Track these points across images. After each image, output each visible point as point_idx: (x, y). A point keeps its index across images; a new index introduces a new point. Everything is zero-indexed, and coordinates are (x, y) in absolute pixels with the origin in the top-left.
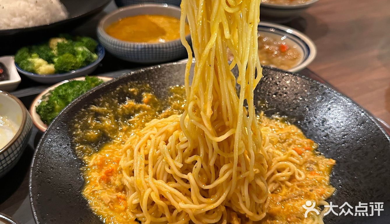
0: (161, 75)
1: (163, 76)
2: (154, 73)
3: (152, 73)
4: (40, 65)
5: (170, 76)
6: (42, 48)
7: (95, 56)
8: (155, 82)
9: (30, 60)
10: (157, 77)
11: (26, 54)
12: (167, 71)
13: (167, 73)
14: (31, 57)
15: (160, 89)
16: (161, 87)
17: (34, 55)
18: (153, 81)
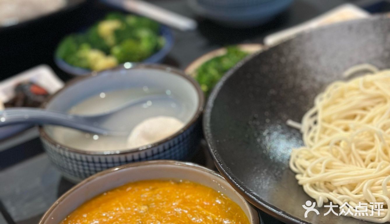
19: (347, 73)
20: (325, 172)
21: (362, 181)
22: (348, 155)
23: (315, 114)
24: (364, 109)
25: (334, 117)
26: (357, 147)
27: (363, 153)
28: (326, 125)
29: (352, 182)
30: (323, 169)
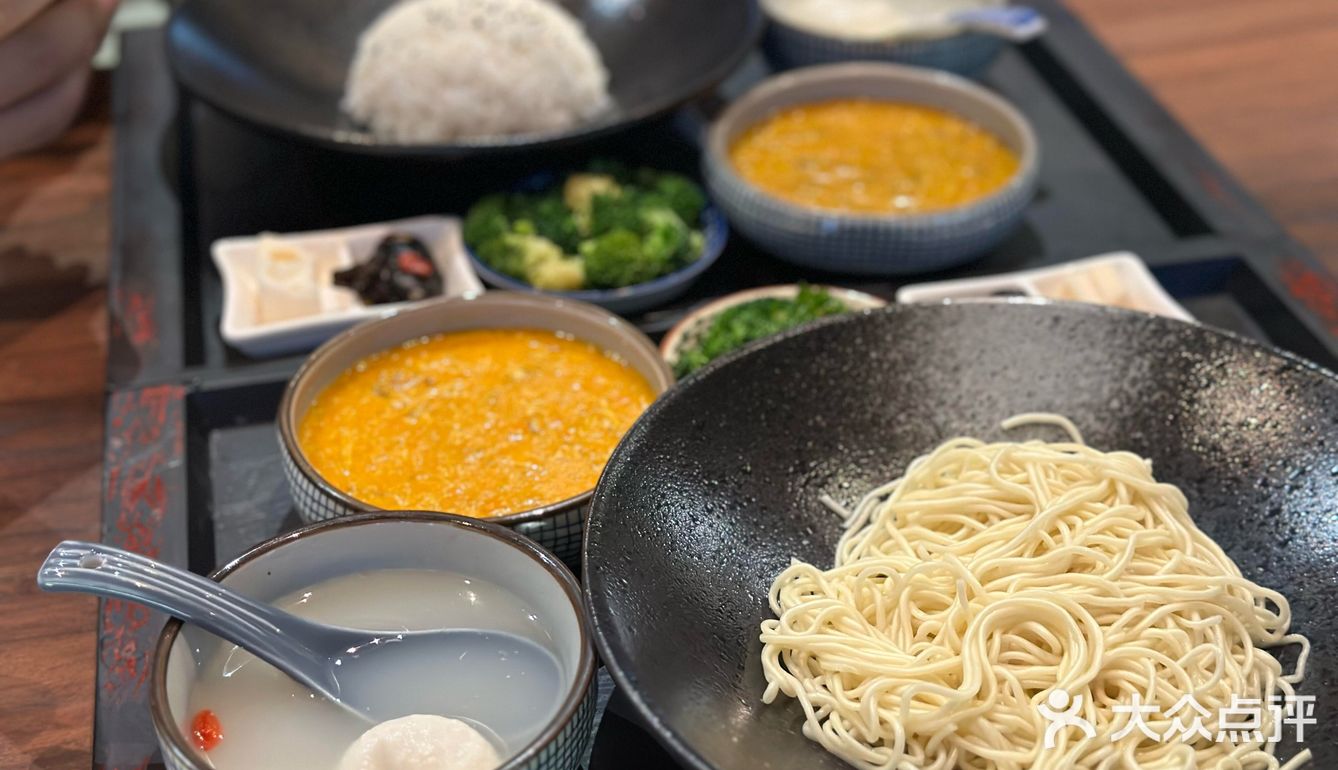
0: (901, 331)
1: (909, 336)
2: (883, 325)
3: (877, 327)
4: (542, 260)
5: (929, 337)
6: (546, 207)
7: (697, 240)
8: (885, 354)
9: (512, 240)
10: (889, 338)
11: (499, 221)
12: (921, 323)
13: (920, 329)
14: (512, 230)
15: (897, 374)
16: (898, 368)
17: (523, 225)
18: (877, 348)
19: (1007, 423)
20: (820, 632)
21: (875, 675)
22: (888, 611)
23: (884, 498)
24: (984, 519)
25: (910, 516)
26: (912, 598)
27: (920, 615)
28: (891, 528)
29: (856, 671)
30: (815, 623)
